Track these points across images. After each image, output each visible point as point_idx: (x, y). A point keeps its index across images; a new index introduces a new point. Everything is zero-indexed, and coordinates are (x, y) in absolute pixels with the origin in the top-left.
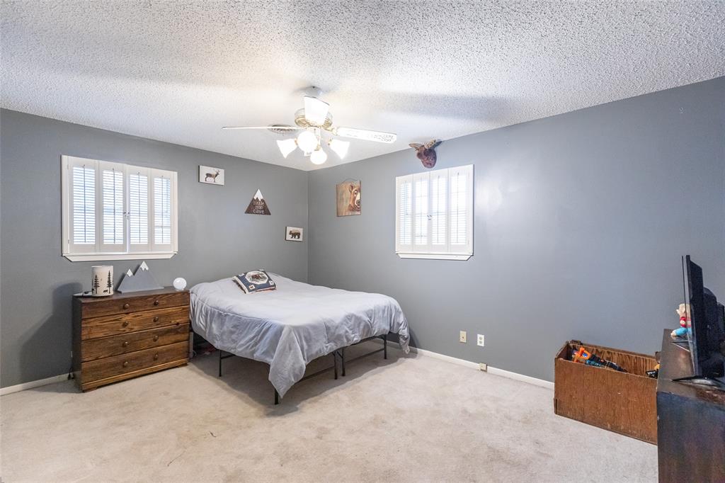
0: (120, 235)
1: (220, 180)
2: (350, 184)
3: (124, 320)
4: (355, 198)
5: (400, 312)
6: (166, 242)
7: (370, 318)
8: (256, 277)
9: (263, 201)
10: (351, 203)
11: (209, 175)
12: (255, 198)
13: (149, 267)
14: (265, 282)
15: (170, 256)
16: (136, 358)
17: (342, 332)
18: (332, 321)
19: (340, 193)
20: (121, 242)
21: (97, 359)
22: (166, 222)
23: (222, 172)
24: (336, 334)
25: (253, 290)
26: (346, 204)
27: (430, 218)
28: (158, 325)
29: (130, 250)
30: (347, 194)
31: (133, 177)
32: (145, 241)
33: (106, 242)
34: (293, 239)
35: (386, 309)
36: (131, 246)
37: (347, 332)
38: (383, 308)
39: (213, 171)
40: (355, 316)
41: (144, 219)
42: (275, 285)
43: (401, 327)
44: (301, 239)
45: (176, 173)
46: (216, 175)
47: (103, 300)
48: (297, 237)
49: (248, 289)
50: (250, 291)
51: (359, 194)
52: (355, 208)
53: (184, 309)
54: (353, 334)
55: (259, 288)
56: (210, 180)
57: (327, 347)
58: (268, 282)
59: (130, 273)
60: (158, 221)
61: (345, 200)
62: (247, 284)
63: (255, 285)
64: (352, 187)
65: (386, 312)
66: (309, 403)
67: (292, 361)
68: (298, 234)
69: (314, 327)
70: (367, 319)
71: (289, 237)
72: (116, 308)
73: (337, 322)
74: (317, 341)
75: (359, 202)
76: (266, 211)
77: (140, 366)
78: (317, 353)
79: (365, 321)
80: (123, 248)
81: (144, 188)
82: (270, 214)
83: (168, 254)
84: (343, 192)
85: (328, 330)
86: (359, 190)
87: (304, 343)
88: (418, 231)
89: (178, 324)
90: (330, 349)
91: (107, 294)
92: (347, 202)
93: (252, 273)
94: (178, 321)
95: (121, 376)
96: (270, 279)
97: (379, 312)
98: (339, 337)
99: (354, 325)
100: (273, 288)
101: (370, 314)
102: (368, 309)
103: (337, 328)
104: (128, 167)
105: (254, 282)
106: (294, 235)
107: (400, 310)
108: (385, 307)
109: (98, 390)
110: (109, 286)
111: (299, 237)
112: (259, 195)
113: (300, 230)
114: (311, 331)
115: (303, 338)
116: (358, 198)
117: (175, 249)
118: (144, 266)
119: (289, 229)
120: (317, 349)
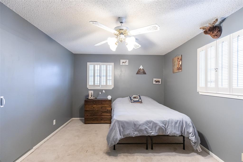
0: (98, 82)
1: (127, 64)
2: (177, 58)
3: (94, 106)
4: (179, 64)
5: (190, 126)
6: (110, 85)
7: (165, 125)
8: (135, 98)
9: (143, 69)
10: (178, 66)
11: (123, 62)
12: (140, 68)
13: (105, 92)
14: (138, 100)
15: (111, 89)
16: (97, 118)
17: (143, 128)
18: (138, 121)
19: (174, 62)
20: (99, 84)
21: (87, 116)
22: (111, 78)
23: (127, 61)
24: (139, 128)
25: (133, 102)
26: (176, 67)
27: (217, 70)
28: (102, 109)
29: (101, 87)
30: (176, 62)
31: (102, 66)
32: (105, 84)
33: (96, 84)
34: (156, 83)
35: (178, 122)
36: (101, 85)
37: (146, 129)
38: (176, 121)
39: (124, 61)
40: (153, 121)
41: (105, 78)
42: (141, 101)
43: (191, 135)
44: (160, 83)
45: (113, 63)
46: (126, 62)
47: (90, 100)
48: (158, 82)
49: (131, 101)
50: (131, 102)
51: (181, 61)
52: (180, 69)
53: (110, 105)
54: (151, 130)
55: (135, 102)
56: (124, 64)
57: (134, 133)
58: (139, 100)
59: (100, 93)
60: (108, 78)
61: (175, 65)
62: (131, 100)
63: (134, 100)
64: (178, 59)
65: (178, 124)
66: (124, 156)
67: (114, 135)
68: (159, 81)
69: (127, 123)
70: (161, 125)
71: (154, 83)
72: (92, 103)
73: (141, 123)
74: (129, 129)
75: (181, 65)
76: (144, 73)
77: (97, 120)
78: (128, 134)
79: (159, 126)
80: (99, 86)
81: (105, 69)
82: (146, 74)
83: (111, 88)
84: (175, 62)
85: (135, 125)
86: (181, 60)
87: (121, 129)
88: (209, 79)
89: (108, 110)
90: (136, 135)
91: (91, 99)
92: (176, 66)
93: (134, 96)
94: (108, 109)
95: (93, 122)
96: (140, 99)
97: (172, 123)
98: (141, 130)
99: (152, 126)
100: (141, 102)
101: (165, 123)
102: (164, 120)
103: (140, 125)
104: (101, 63)
105: (133, 99)
106: (157, 82)
107: (191, 124)
108: (178, 121)
109: (88, 124)
110: (91, 96)
111: (159, 83)
112: (141, 67)
113: (160, 80)
114: (125, 124)
115: (121, 126)
116: (180, 63)
117: (113, 87)
118: (104, 91)
119: (154, 79)
120: (127, 133)
